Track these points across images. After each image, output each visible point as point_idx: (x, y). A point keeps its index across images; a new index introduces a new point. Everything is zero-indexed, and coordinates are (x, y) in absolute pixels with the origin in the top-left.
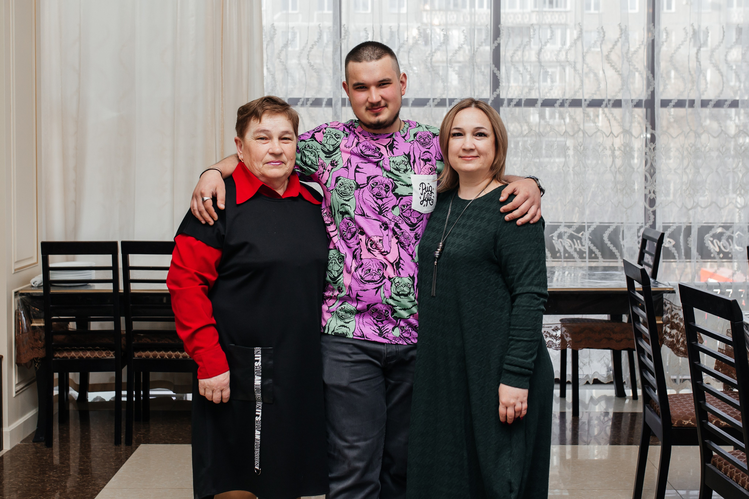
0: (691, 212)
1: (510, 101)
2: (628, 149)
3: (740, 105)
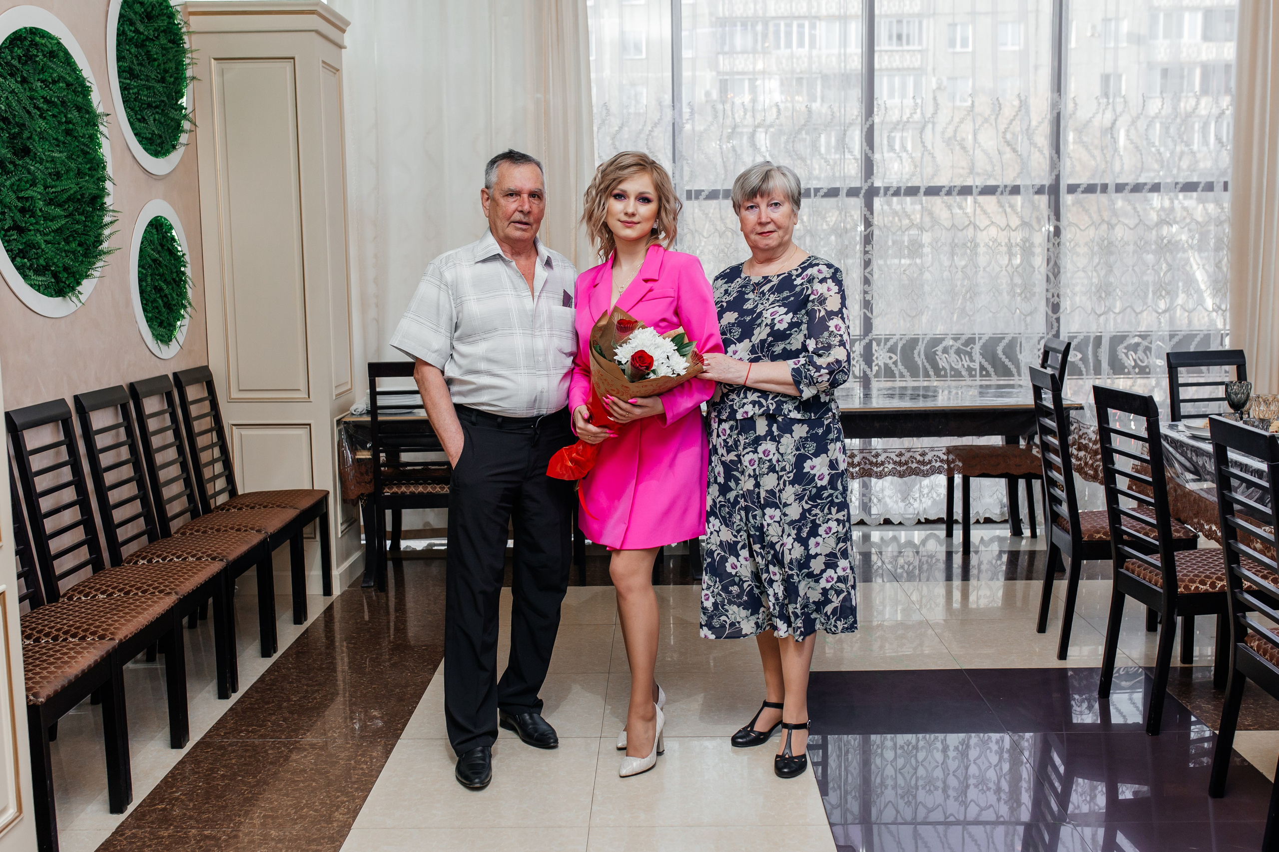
0: (1102, 319)
1: (887, 189)
2: (1027, 245)
3: (1162, 189)
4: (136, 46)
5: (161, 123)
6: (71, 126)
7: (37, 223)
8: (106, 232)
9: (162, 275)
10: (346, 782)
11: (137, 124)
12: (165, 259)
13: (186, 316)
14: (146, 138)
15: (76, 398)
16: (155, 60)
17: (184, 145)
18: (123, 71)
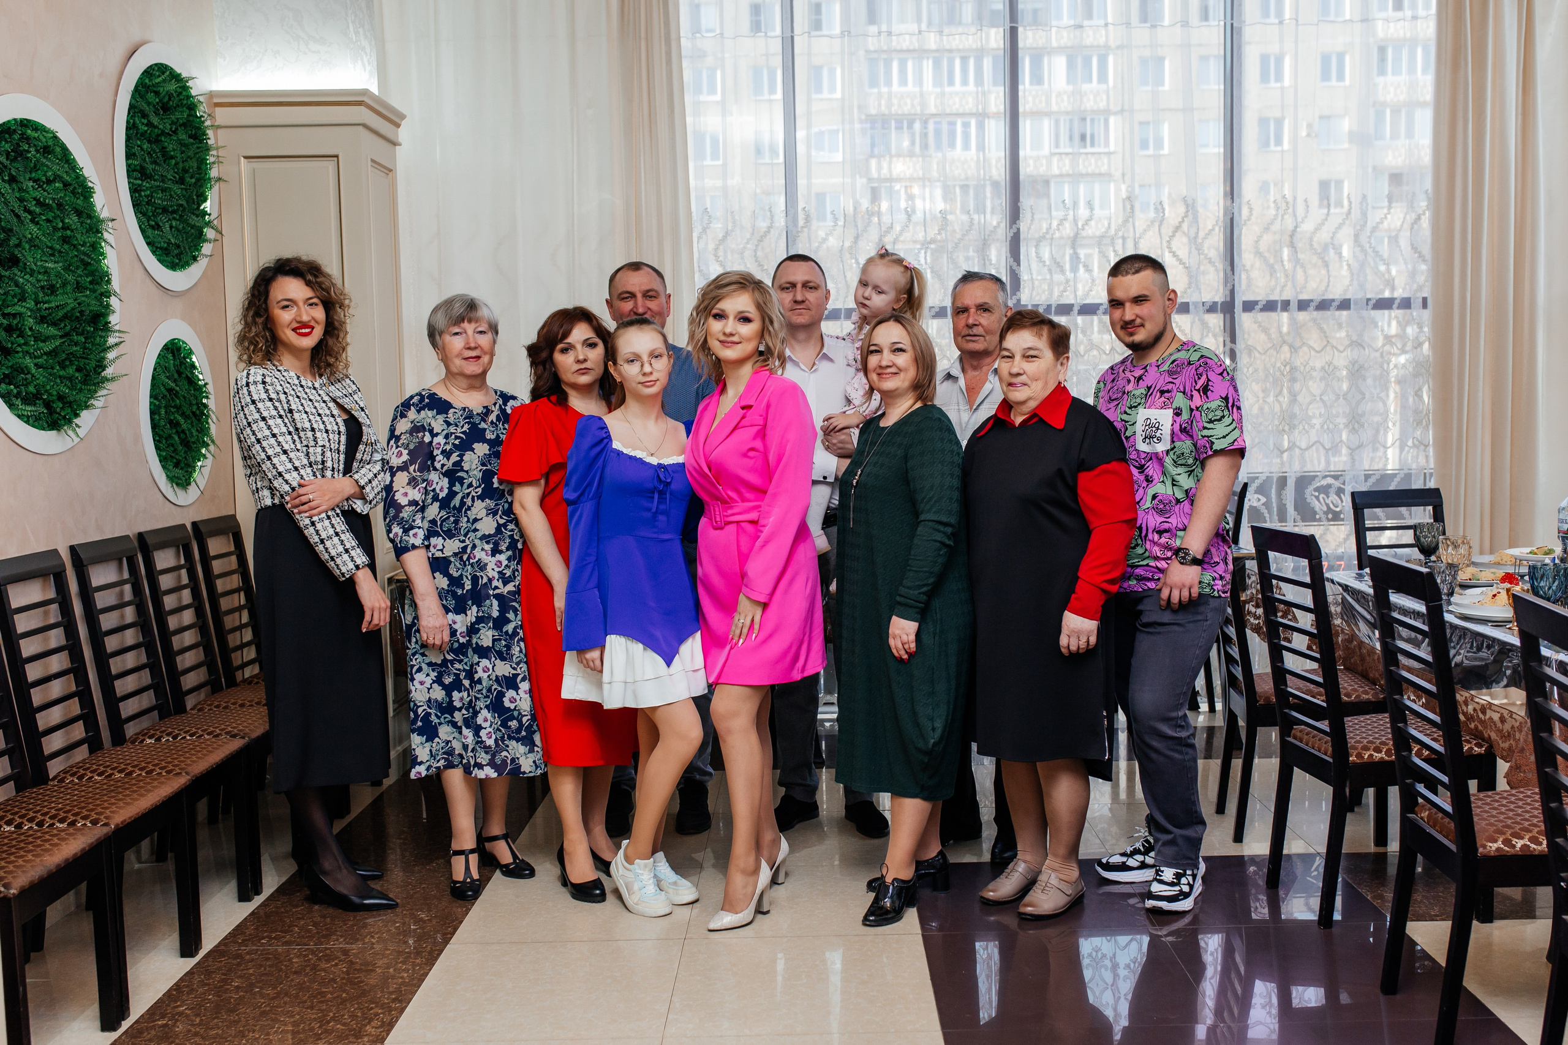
0: (1286, 456)
4: (149, 142)
5: (178, 230)
6: (69, 233)
7: (26, 344)
8: (111, 355)
9: (178, 408)
10: (382, 992)
11: (150, 232)
12: (182, 388)
13: (208, 455)
14: (161, 248)
15: (73, 549)
16: (172, 157)
17: (207, 256)
18: (134, 171)
